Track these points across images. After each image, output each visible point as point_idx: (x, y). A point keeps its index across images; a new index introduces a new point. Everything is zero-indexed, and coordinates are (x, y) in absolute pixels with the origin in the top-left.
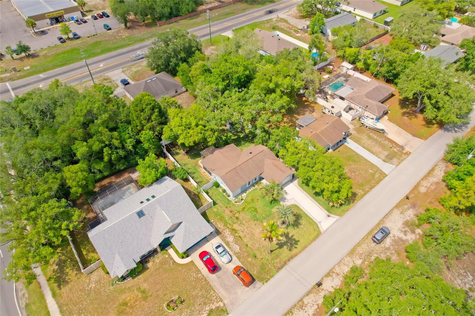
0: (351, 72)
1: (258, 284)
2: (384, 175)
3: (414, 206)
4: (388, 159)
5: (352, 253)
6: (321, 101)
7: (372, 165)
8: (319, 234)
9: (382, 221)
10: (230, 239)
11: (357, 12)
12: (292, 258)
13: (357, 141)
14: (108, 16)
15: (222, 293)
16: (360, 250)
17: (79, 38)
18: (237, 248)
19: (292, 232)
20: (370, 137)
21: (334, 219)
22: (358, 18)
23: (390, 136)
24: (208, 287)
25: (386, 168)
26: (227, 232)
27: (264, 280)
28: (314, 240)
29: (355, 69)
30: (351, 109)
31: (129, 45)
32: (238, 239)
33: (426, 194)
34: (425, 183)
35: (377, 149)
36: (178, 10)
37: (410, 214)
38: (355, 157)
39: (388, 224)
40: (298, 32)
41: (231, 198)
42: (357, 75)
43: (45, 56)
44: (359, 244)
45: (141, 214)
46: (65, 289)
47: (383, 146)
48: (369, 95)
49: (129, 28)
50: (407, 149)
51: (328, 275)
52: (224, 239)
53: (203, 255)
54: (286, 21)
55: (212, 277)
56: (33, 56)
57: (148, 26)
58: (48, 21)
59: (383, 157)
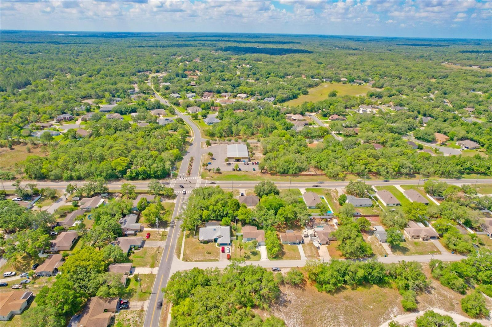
0: (335, 225)
1: (230, 260)
2: (300, 259)
6: (307, 229)
7: (299, 255)
8: (259, 261)
9: (282, 268)
10: (233, 249)
12: (245, 261)
13: (303, 247)
15: (221, 257)
17: (240, 171)
18: (233, 251)
19: (252, 256)
20: (310, 248)
21: (268, 260)
23: (320, 251)
24: (218, 254)
25: (304, 258)
26: (234, 247)
27: (233, 261)
28: (256, 261)
30: (315, 236)
35: (308, 252)
36: (288, 171)
37: (293, 271)
38: (295, 251)
39: (282, 270)
41: (243, 241)
43: (224, 174)
44: (268, 268)
45: (215, 230)
46: (188, 239)
47: (312, 253)
49: (262, 173)
50: (321, 258)
52: (231, 248)
53: (223, 248)
54: (337, 193)
55: (221, 253)
56: (220, 173)
57: (271, 174)
58: (234, 160)
59: (307, 255)
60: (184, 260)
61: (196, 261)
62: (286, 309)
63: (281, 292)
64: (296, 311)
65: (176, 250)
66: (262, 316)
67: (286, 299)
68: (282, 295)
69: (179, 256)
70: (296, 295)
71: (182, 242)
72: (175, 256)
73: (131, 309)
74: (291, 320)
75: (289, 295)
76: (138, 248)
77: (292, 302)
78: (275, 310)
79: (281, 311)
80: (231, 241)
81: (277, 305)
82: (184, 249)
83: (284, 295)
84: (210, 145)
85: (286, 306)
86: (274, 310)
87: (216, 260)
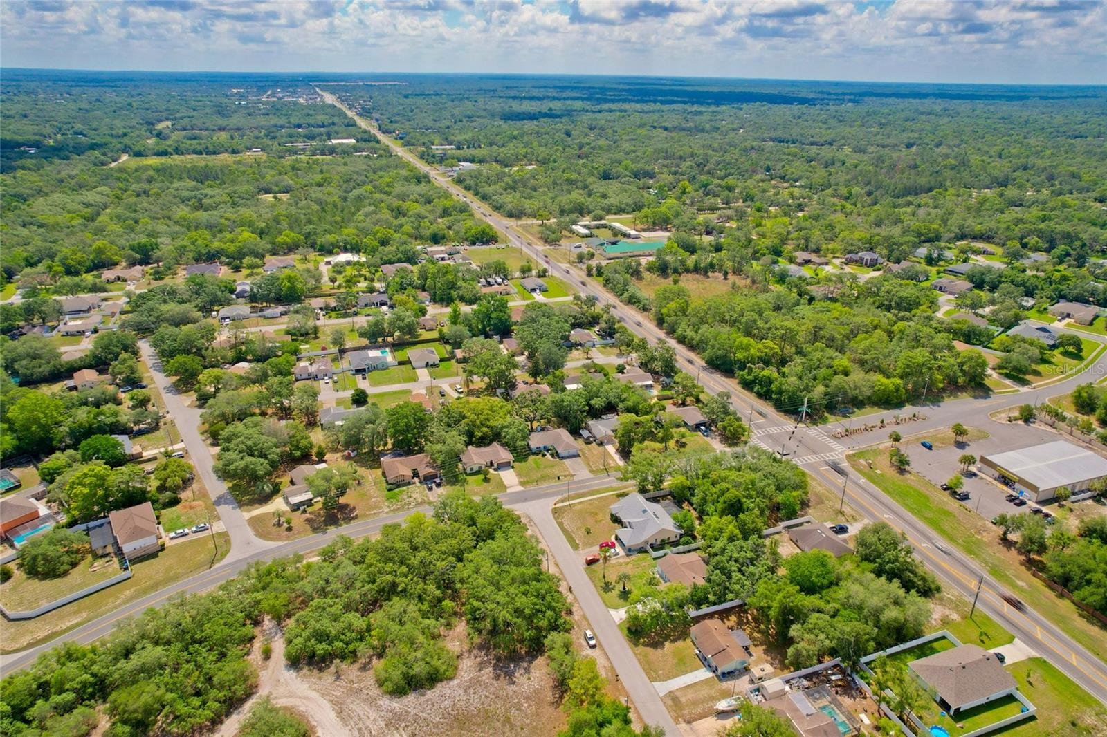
1: (585, 566)
4: (673, 697)
5: (585, 617)
7: (667, 678)
8: (608, 608)
10: (621, 560)
12: (595, 586)
13: (707, 681)
15: (586, 551)
16: (584, 623)
18: (613, 562)
19: (615, 593)
21: (617, 621)
23: (709, 720)
24: (592, 545)
25: (663, 688)
26: (627, 560)
27: (586, 570)
28: (604, 602)
32: (620, 565)
35: (690, 695)
38: (682, 667)
43: (906, 480)
47: (693, 702)
50: (683, 726)
51: (575, 598)
52: (622, 557)
56: (902, 471)
57: (1030, 563)
58: (997, 474)
59: (678, 694)
60: (556, 509)
61: (561, 525)
62: (488, 678)
63: (530, 662)
64: (486, 696)
66: (453, 640)
67: (517, 674)
68: (525, 665)
69: (562, 501)
70: (536, 691)
72: (559, 497)
73: (429, 492)
74: (462, 692)
75: (529, 679)
76: (556, 455)
77: (513, 687)
78: (478, 659)
79: (480, 670)
80: (642, 550)
81: (493, 662)
83: (525, 669)
84: (1027, 421)
85: (497, 677)
86: (476, 657)
87: (575, 547)
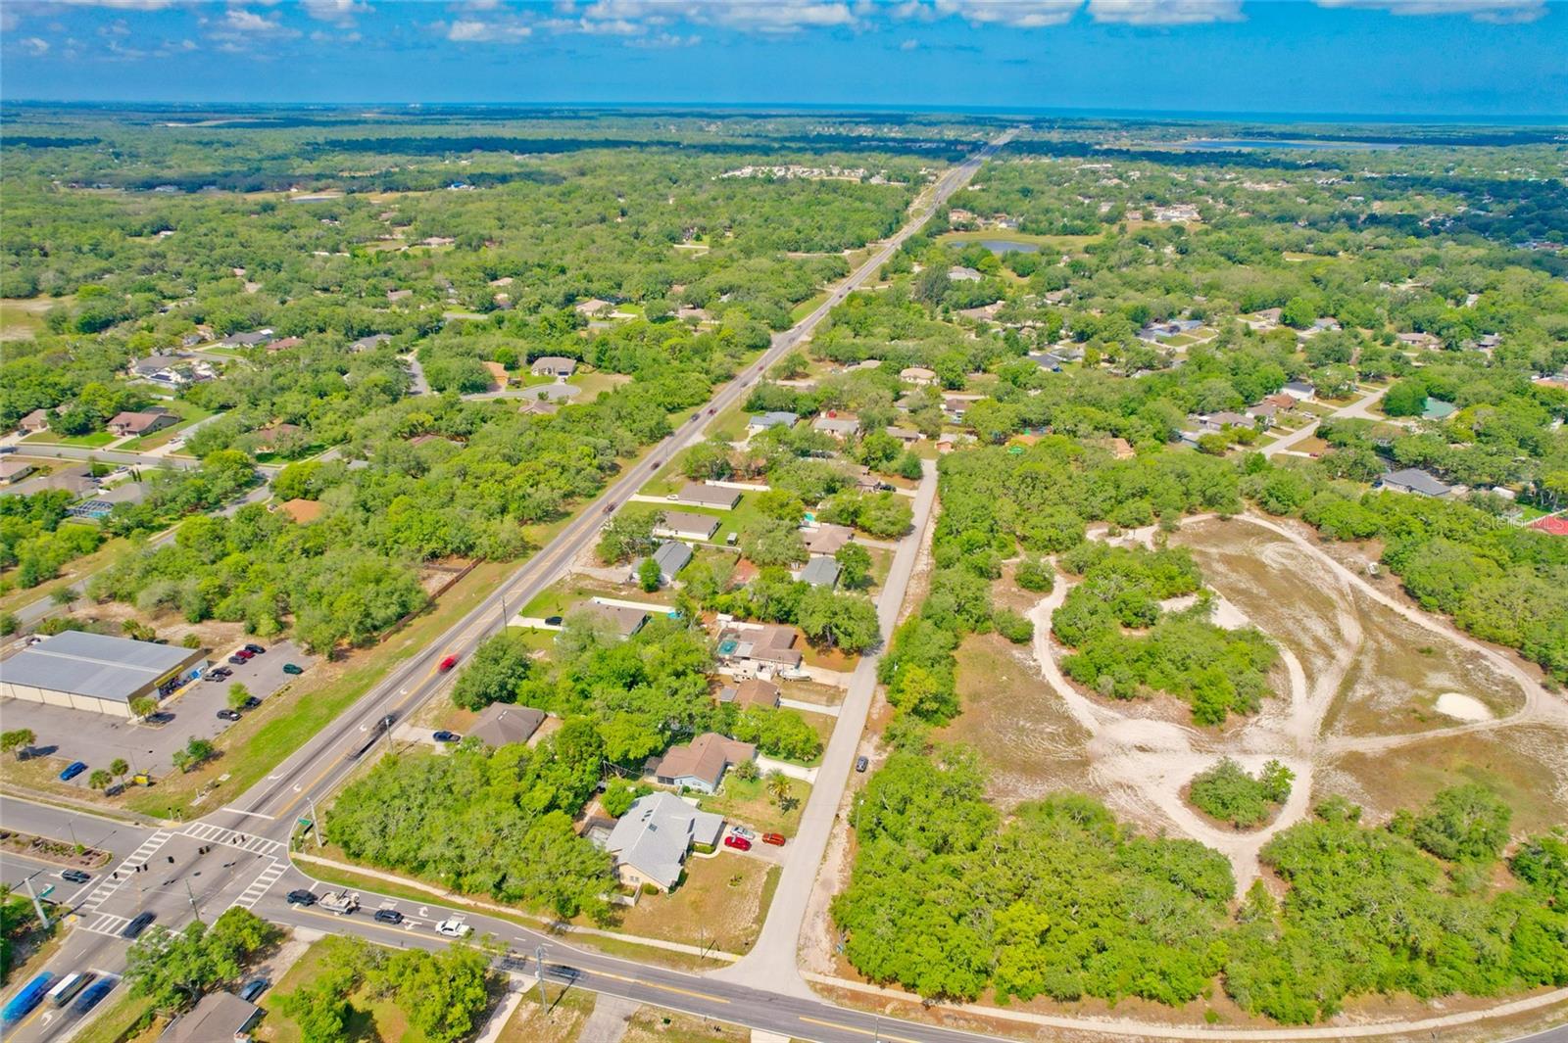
0: (734, 625)
1: (789, 840)
2: (835, 719)
3: (875, 732)
4: (831, 701)
5: (847, 786)
6: (723, 671)
7: (819, 715)
8: (812, 787)
9: (857, 755)
10: (739, 823)
11: (682, 534)
12: (802, 813)
13: (791, 698)
14: (263, 651)
15: (766, 859)
16: (852, 783)
17: (259, 703)
18: (751, 826)
20: (800, 689)
21: (815, 771)
22: (690, 545)
23: (819, 680)
24: (751, 861)
25: (833, 711)
26: (732, 820)
27: (793, 835)
28: (811, 792)
29: (737, 619)
30: (762, 667)
31: (367, 686)
32: (747, 820)
33: (880, 719)
34: (874, 711)
35: (814, 697)
37: (876, 740)
38: (798, 713)
39: (863, 755)
40: (621, 590)
41: (711, 793)
42: (742, 626)
43: (234, 748)
44: (849, 779)
45: (652, 827)
46: (623, 926)
47: (818, 693)
48: (775, 644)
49: (339, 659)
50: (842, 687)
51: (839, 809)
53: (728, 841)
54: (588, 576)
55: (748, 853)
56: (213, 757)
57: (359, 646)
58: (156, 692)
59: (823, 703)
60: (742, 953)
61: (760, 920)
62: (988, 791)
65: (674, 967)
69: (716, 963)
71: (638, 945)
72: (712, 974)
82: (676, 941)
87: (775, 873)
